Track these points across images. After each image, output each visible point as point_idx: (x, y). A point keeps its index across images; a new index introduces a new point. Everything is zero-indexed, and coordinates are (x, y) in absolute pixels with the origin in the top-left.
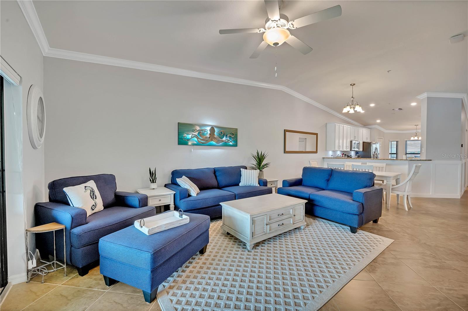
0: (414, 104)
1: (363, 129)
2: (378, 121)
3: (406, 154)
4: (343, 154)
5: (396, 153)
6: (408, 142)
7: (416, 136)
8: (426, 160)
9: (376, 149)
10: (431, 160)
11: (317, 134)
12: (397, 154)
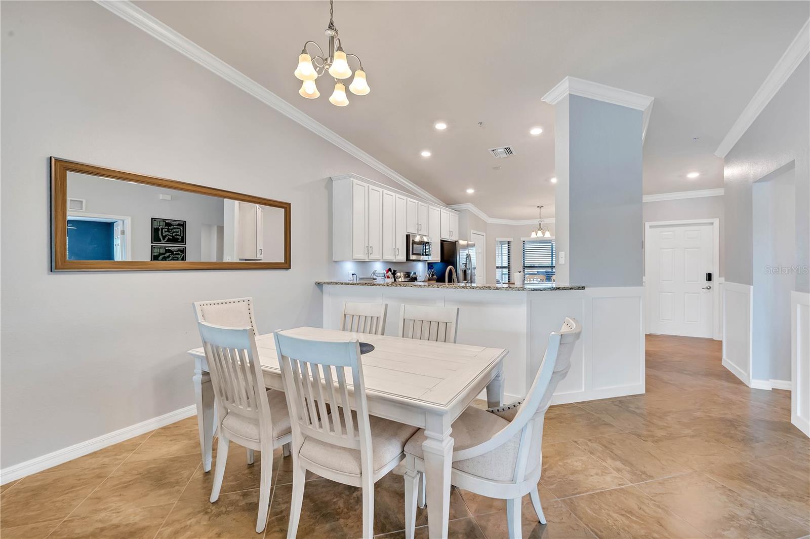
0: (536, 131)
1: (442, 210)
2: (470, 191)
3: (525, 267)
4: (390, 270)
5: (507, 265)
6: (527, 246)
7: (539, 230)
8: (571, 288)
9: (468, 256)
10: (583, 288)
11: (286, 207)
12: (508, 267)
